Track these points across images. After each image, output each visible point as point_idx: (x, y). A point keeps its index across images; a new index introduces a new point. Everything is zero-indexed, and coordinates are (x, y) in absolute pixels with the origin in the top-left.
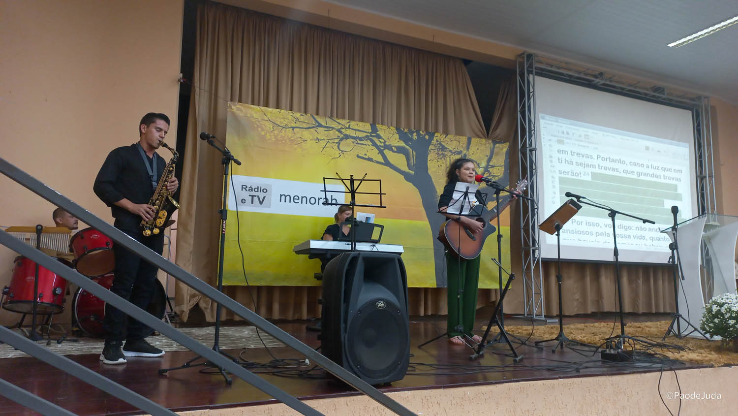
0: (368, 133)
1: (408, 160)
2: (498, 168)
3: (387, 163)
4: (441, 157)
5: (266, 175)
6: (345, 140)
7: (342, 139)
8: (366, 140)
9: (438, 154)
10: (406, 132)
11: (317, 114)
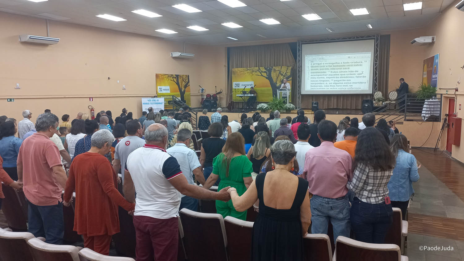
1: (267, 74)
2: (289, 73)
3: (262, 75)
5: (238, 82)
6: (253, 72)
8: (258, 71)
9: (274, 71)
10: (266, 68)
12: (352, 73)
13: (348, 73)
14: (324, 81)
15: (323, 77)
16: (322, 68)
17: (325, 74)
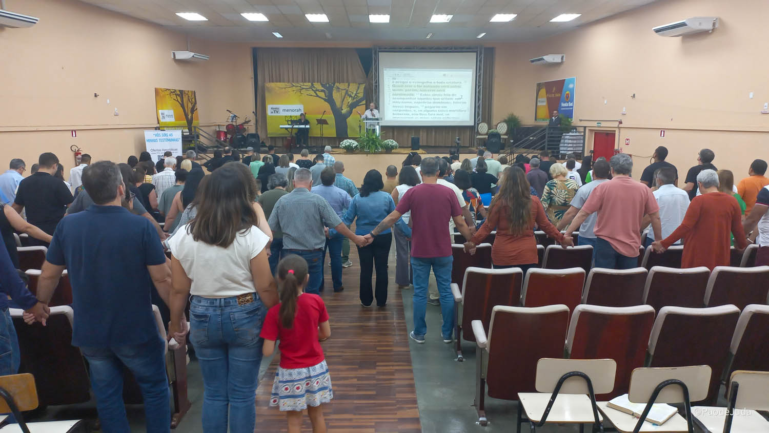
0: (311, 86)
1: (325, 94)
2: (361, 93)
3: (318, 96)
5: (278, 104)
7: (301, 90)
8: (310, 89)
9: (337, 90)
10: (325, 85)
11: (293, 82)
12: (448, 97)
13: (443, 97)
14: (411, 107)
15: (411, 101)
16: (407, 88)
17: (412, 97)
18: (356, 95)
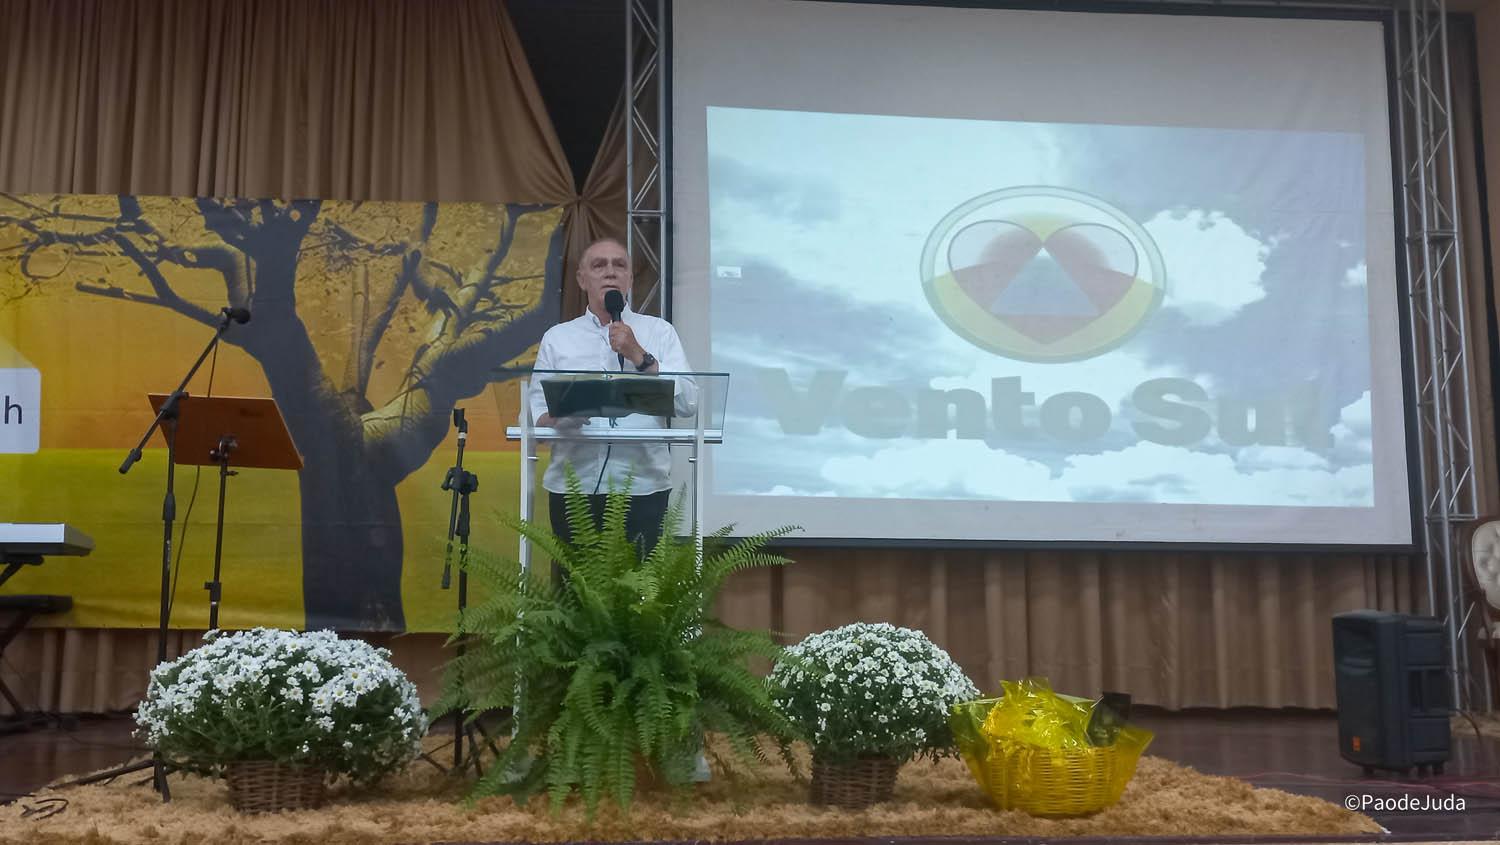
0: (112, 221)
1: (232, 283)
2: (522, 283)
4: (339, 264)
6: (42, 247)
7: (34, 247)
8: (106, 241)
9: (329, 257)
10: (228, 208)
18: (483, 290)
